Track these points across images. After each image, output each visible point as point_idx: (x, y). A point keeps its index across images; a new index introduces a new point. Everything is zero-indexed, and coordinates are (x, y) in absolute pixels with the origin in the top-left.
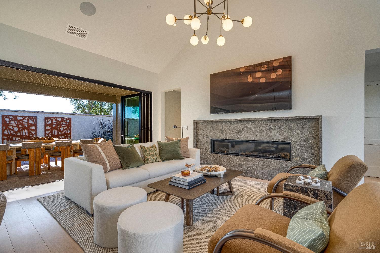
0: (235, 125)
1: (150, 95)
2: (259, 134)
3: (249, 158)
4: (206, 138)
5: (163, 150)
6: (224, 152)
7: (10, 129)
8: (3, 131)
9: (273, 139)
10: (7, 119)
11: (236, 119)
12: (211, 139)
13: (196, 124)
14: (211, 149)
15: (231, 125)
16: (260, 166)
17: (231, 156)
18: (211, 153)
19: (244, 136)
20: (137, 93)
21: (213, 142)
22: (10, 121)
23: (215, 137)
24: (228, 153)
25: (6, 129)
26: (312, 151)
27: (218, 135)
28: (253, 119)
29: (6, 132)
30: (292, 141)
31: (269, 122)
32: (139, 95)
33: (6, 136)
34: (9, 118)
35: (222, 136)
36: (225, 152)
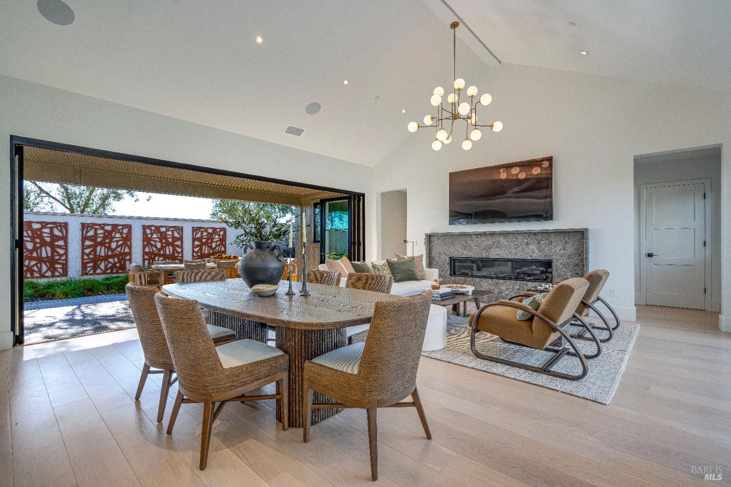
0: (483, 239)
1: (362, 197)
2: (513, 251)
3: (501, 281)
4: (443, 256)
5: (395, 269)
6: (468, 274)
7: (152, 245)
8: (144, 248)
9: (531, 256)
10: (148, 231)
11: (483, 232)
12: (450, 258)
13: (430, 238)
14: (451, 270)
15: (478, 239)
16: (515, 291)
17: (477, 280)
18: (451, 275)
19: (494, 254)
20: (343, 195)
21: (453, 261)
22: (152, 234)
23: (456, 255)
24: (472, 276)
25: (147, 245)
26: (576, 270)
27: (459, 251)
28: (506, 231)
29: (147, 250)
30: (553, 258)
31: (526, 235)
32: (349, 198)
33: (147, 255)
34: (151, 230)
35: (466, 254)
36: (470, 274)
